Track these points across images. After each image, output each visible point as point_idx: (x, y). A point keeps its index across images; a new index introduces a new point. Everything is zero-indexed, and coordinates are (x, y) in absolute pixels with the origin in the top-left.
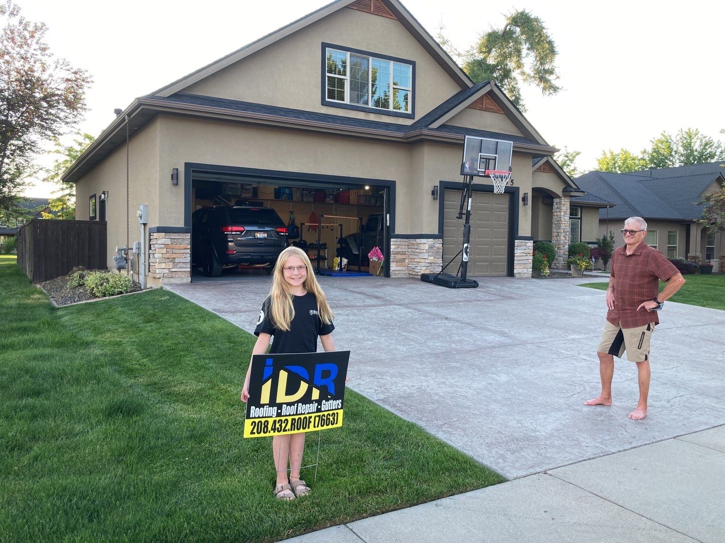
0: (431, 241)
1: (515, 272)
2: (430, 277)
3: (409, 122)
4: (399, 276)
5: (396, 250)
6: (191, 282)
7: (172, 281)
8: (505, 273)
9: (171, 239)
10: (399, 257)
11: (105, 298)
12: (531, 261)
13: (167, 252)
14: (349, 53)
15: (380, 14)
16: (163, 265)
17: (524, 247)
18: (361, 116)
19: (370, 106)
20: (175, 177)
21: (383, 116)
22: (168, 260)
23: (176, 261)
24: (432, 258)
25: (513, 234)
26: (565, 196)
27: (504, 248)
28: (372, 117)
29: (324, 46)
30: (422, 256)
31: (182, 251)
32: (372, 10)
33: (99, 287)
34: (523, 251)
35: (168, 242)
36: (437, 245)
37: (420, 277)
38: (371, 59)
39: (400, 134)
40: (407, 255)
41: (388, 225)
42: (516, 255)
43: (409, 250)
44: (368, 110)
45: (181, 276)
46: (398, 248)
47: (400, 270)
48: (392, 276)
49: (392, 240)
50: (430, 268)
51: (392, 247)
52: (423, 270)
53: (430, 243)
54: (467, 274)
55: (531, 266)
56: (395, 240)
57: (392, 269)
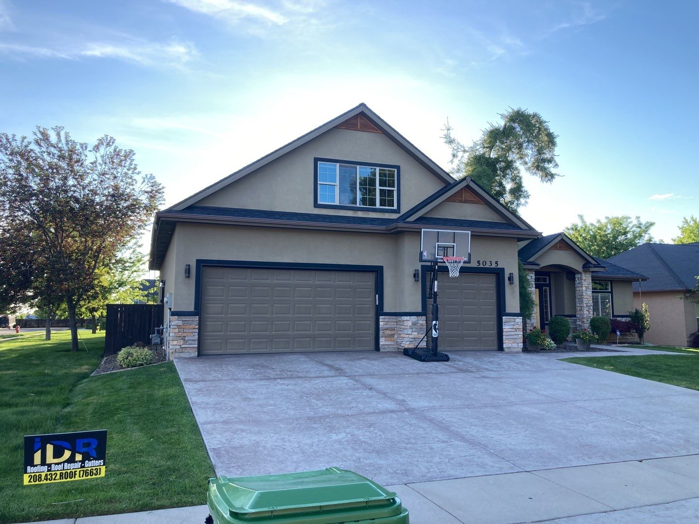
0: (414, 318)
1: (504, 347)
2: (409, 351)
3: (395, 216)
4: (388, 350)
5: (385, 327)
6: (198, 356)
7: (182, 355)
8: (496, 347)
9: (182, 321)
10: (388, 332)
11: (128, 369)
12: (521, 336)
13: (179, 332)
14: (338, 164)
15: (366, 130)
16: (175, 342)
17: (512, 323)
18: (349, 214)
19: (358, 205)
20: (188, 271)
21: (370, 213)
22: (179, 338)
23: (186, 339)
24: (416, 333)
25: (501, 311)
26: (585, 272)
27: (494, 323)
28: (360, 214)
29: (316, 160)
30: (406, 332)
31: (191, 331)
32: (359, 128)
33: (125, 360)
34: (512, 327)
35: (180, 323)
36: (421, 322)
37: (402, 351)
38: (358, 167)
39: (383, 228)
40: (396, 331)
41: (377, 304)
42: (504, 330)
43: (398, 326)
44: (356, 209)
45: (190, 351)
46: (386, 324)
47: (388, 345)
48: (381, 350)
49: (381, 317)
50: (414, 343)
51: (381, 324)
52: (406, 345)
53: (413, 320)
54: (438, 348)
55: (522, 341)
56: (383, 317)
57: (381, 343)
